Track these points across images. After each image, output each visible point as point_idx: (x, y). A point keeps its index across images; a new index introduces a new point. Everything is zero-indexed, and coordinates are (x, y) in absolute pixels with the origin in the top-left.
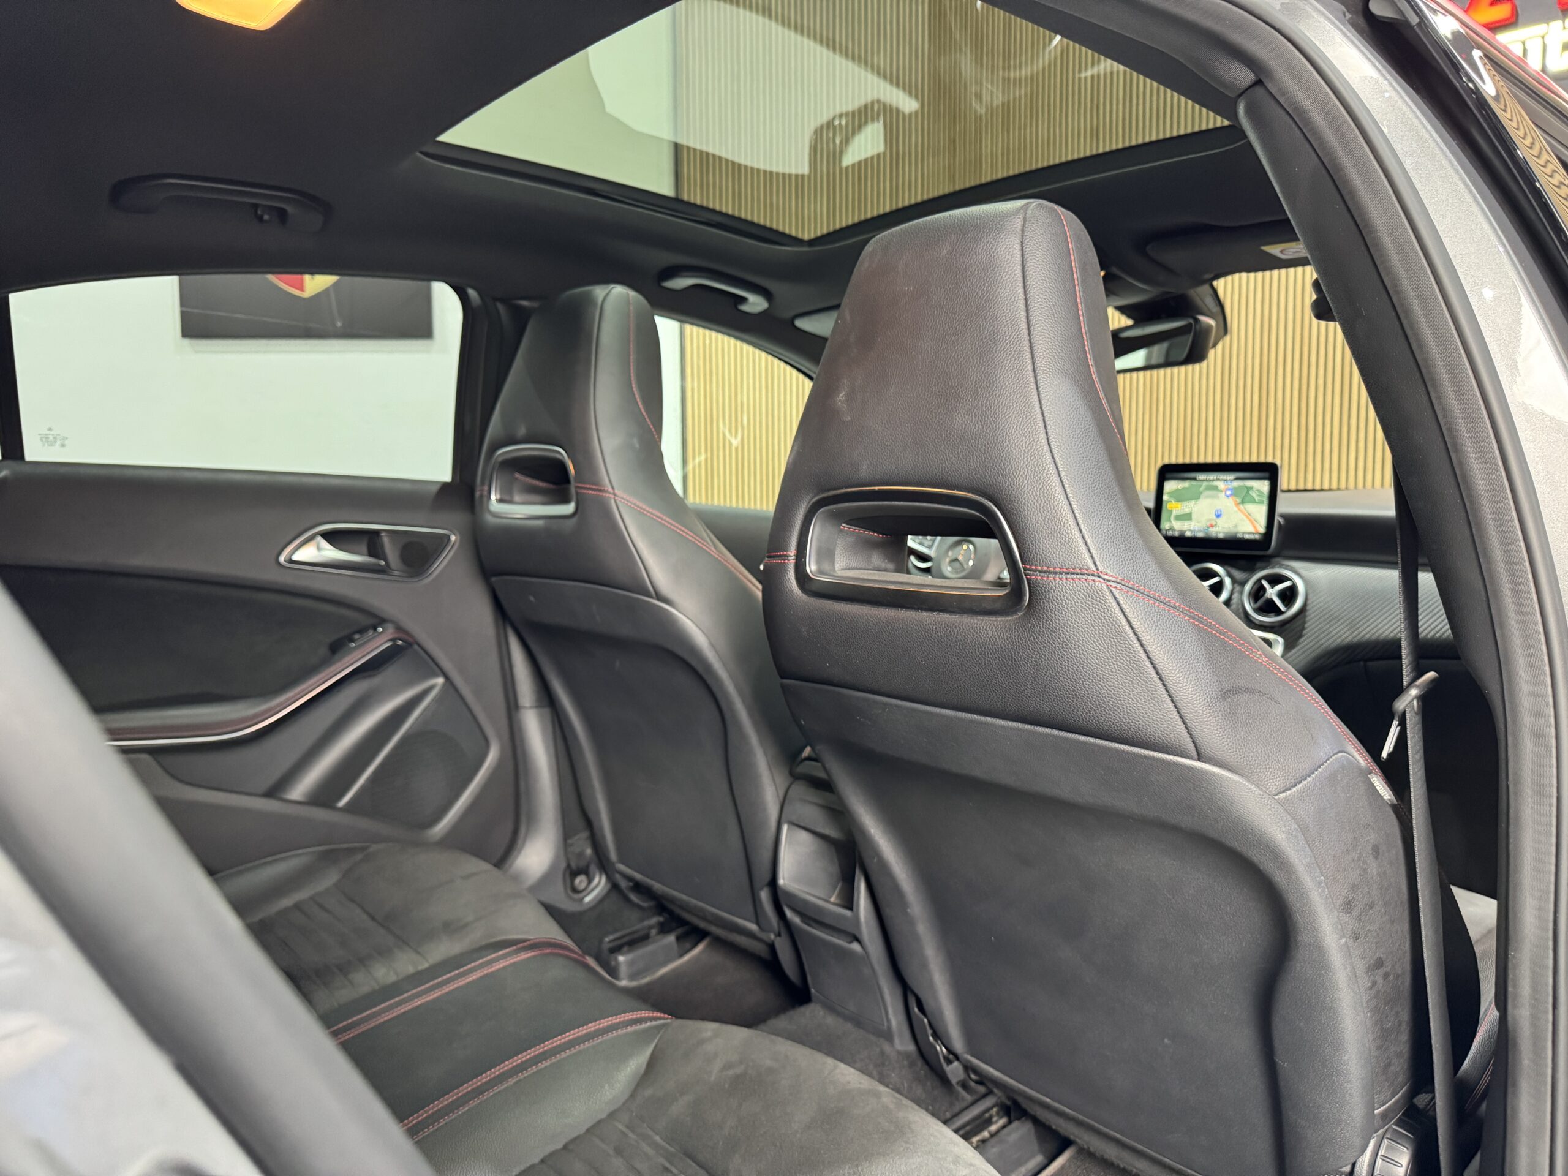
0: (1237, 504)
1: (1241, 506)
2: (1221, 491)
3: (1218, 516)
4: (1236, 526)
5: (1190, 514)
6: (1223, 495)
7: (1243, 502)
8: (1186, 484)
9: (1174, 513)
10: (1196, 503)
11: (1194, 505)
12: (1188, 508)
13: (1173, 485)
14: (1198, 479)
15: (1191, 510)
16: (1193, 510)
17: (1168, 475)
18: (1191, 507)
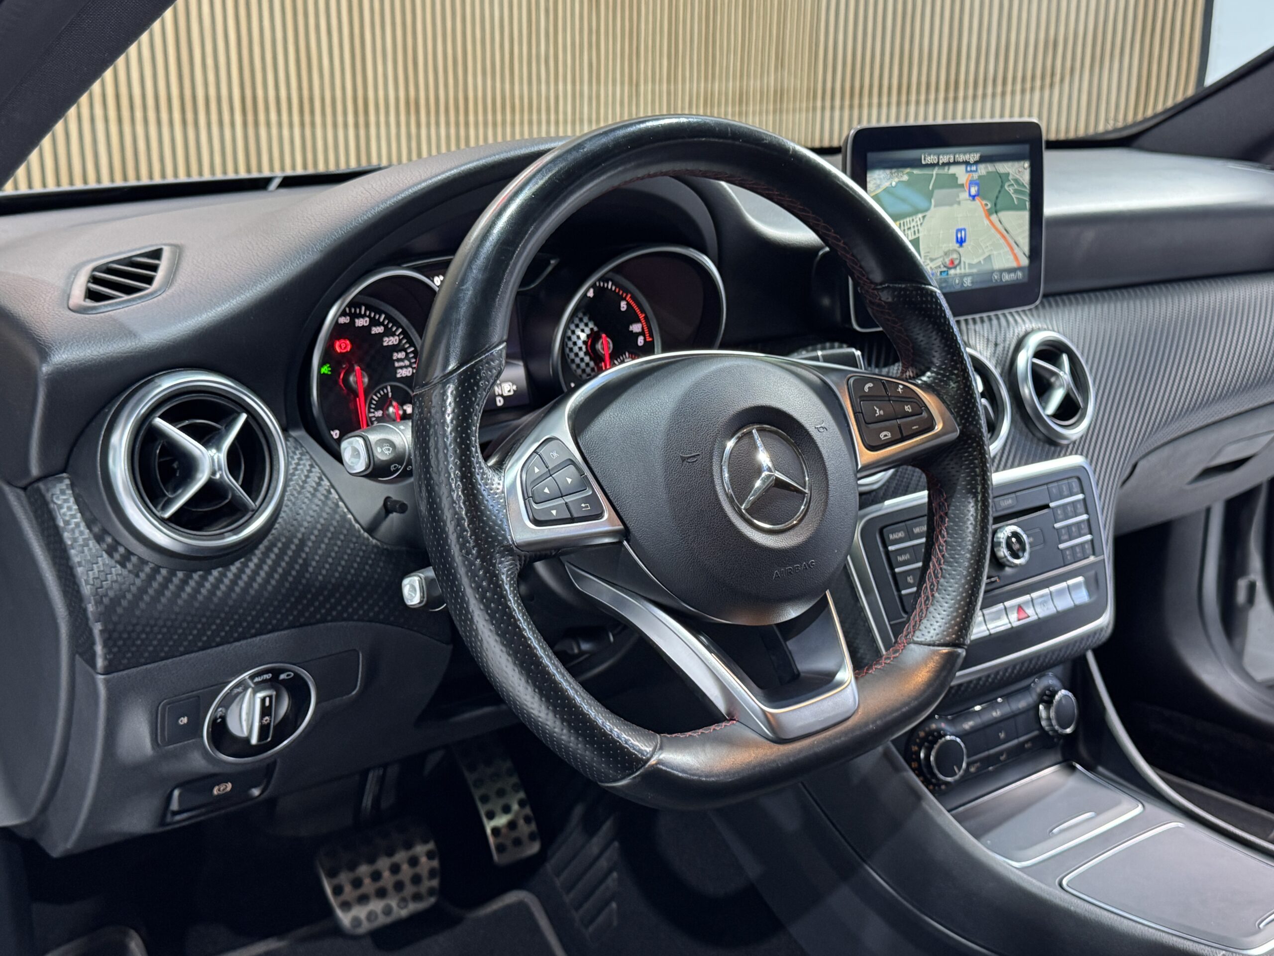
0: (989, 213)
1: (994, 217)
2: (962, 186)
3: (961, 242)
4: (989, 258)
6: (964, 195)
7: (995, 210)
8: (904, 176)
10: (924, 217)
11: (921, 224)
12: (912, 230)
13: (880, 179)
14: (923, 162)
15: (917, 235)
16: (921, 235)
17: (872, 156)
18: (916, 229)
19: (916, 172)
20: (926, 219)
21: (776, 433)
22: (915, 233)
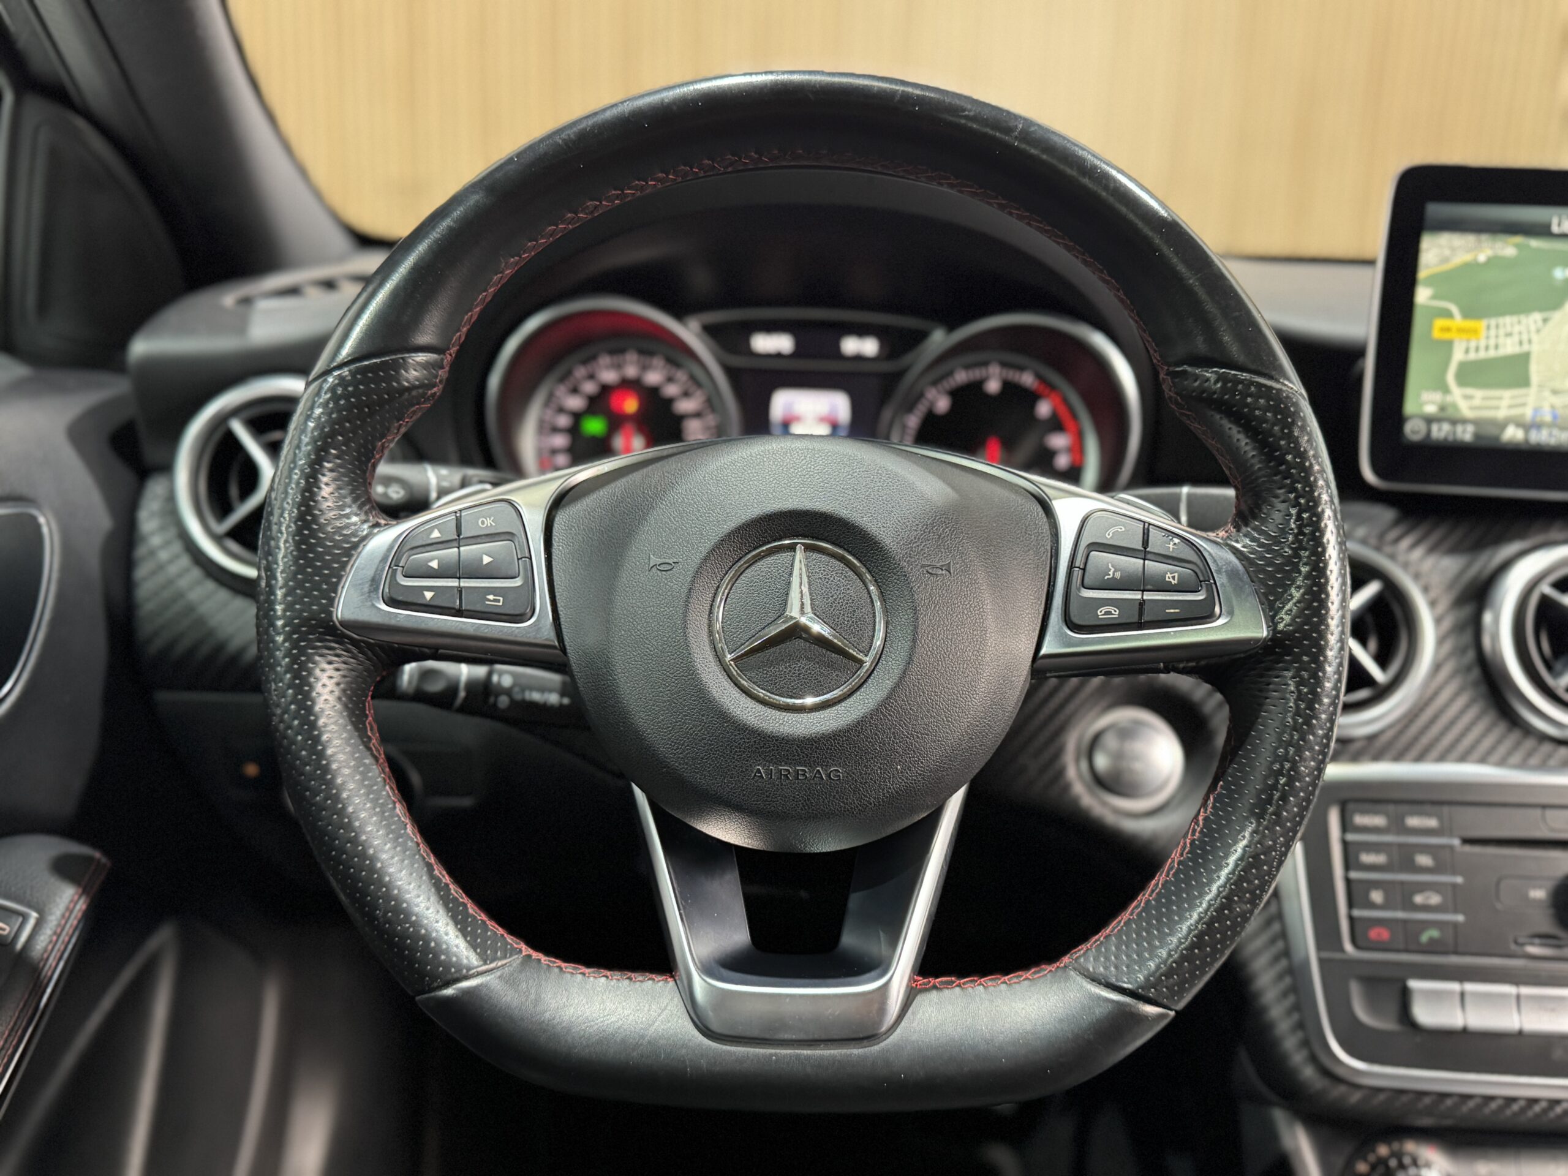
5: (1523, 359)
8: (1507, 248)
9: (1458, 355)
10: (1545, 321)
11: (1538, 331)
12: (1516, 338)
13: (1453, 249)
14: (1555, 229)
15: (1526, 348)
16: (1535, 349)
17: (1435, 210)
18: (1525, 337)
19: (1535, 243)
20: (1551, 324)
21: (841, 559)
22: (1521, 343)
